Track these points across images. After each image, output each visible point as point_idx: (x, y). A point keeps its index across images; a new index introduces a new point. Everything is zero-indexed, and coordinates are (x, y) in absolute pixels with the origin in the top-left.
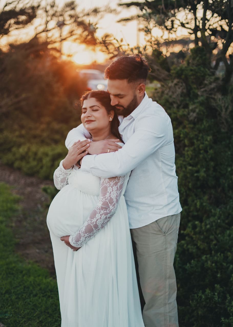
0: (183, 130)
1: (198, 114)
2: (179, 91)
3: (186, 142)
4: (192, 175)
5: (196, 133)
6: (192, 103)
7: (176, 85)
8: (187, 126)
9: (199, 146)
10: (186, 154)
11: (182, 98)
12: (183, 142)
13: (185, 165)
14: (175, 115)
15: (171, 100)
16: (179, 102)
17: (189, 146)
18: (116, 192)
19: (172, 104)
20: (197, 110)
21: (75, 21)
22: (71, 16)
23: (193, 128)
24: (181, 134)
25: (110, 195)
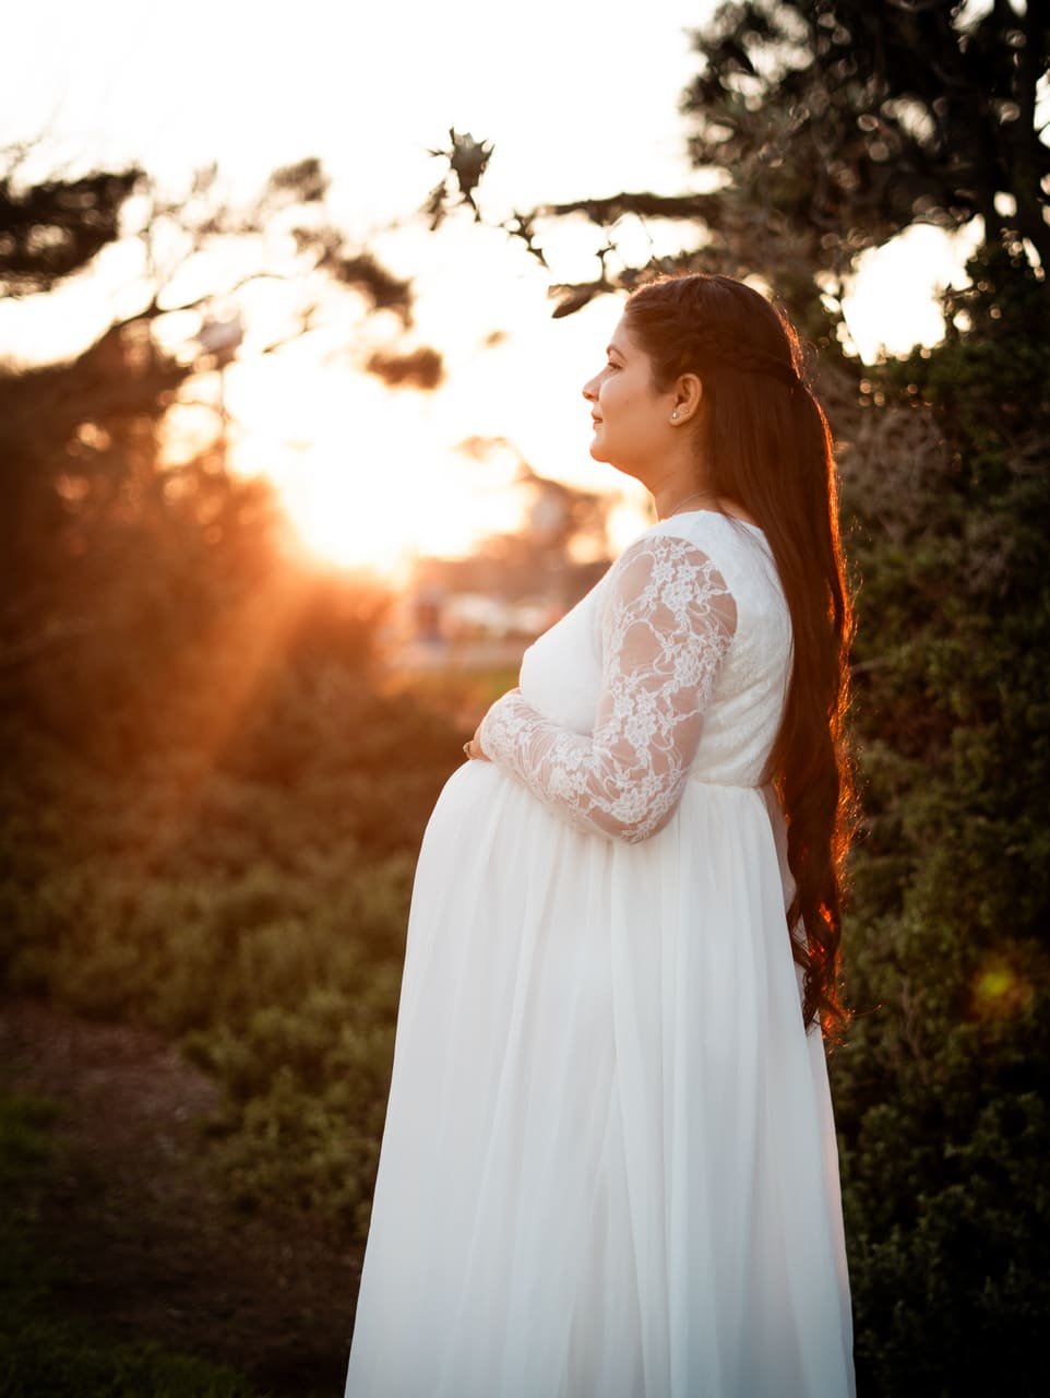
0: (938, 644)
1: (1012, 560)
2: (910, 459)
3: (958, 701)
4: (993, 858)
5: (1008, 655)
6: (979, 511)
7: (894, 433)
8: (960, 623)
9: (1022, 715)
10: (958, 759)
11: (930, 497)
12: (940, 704)
13: (952, 815)
14: (897, 574)
15: (869, 507)
16: (912, 515)
17: (971, 722)
18: (653, 717)
19: (875, 525)
20: (1009, 543)
21: (327, 259)
22: (303, 237)
23: (987, 634)
24: (928, 663)
25: (623, 727)
